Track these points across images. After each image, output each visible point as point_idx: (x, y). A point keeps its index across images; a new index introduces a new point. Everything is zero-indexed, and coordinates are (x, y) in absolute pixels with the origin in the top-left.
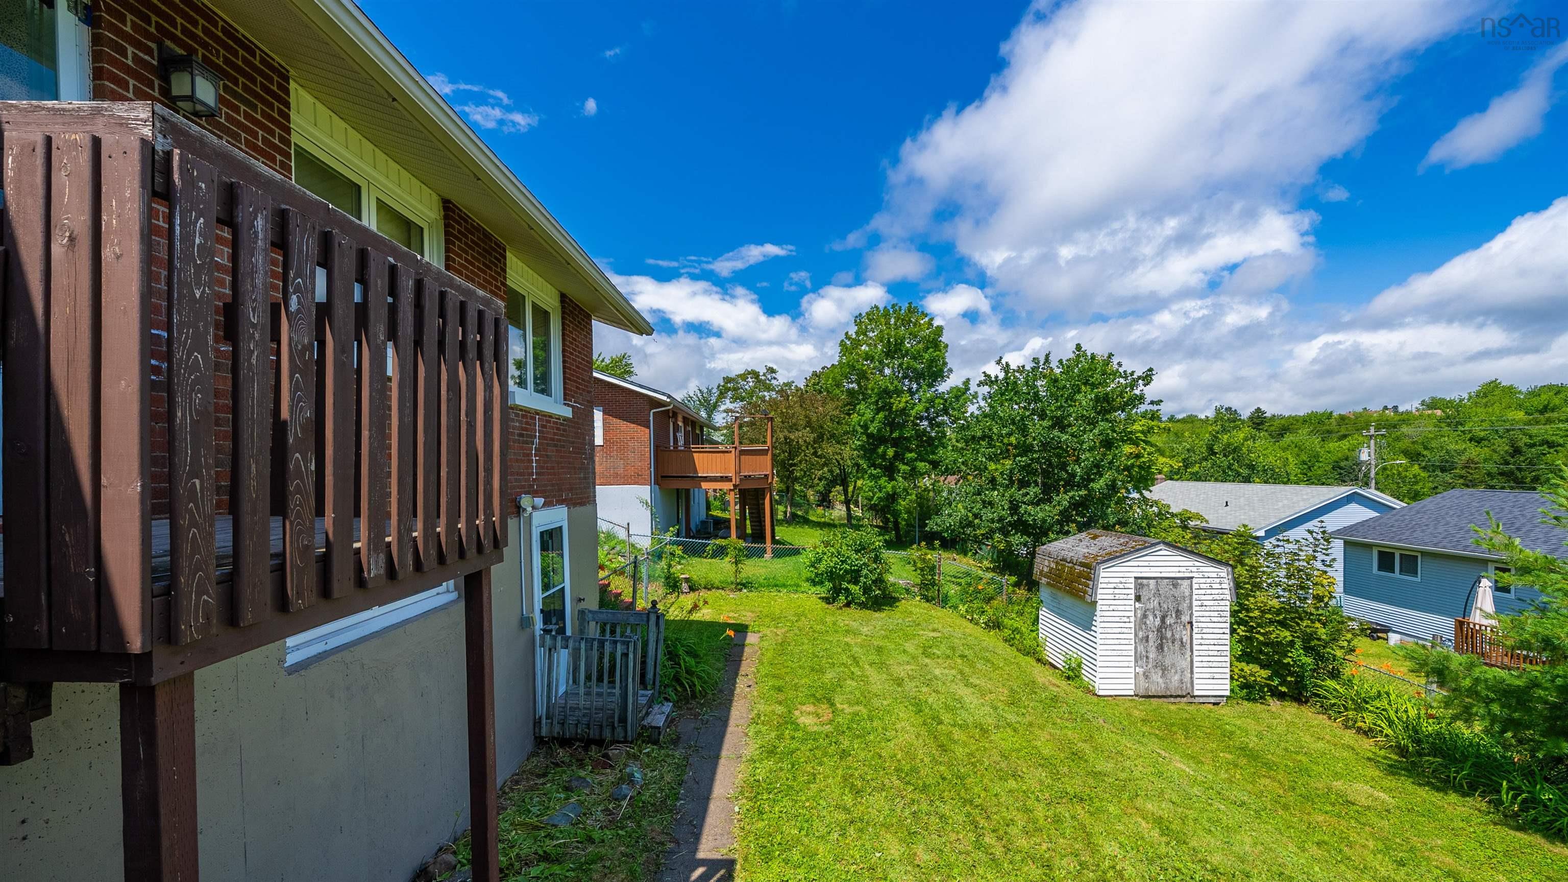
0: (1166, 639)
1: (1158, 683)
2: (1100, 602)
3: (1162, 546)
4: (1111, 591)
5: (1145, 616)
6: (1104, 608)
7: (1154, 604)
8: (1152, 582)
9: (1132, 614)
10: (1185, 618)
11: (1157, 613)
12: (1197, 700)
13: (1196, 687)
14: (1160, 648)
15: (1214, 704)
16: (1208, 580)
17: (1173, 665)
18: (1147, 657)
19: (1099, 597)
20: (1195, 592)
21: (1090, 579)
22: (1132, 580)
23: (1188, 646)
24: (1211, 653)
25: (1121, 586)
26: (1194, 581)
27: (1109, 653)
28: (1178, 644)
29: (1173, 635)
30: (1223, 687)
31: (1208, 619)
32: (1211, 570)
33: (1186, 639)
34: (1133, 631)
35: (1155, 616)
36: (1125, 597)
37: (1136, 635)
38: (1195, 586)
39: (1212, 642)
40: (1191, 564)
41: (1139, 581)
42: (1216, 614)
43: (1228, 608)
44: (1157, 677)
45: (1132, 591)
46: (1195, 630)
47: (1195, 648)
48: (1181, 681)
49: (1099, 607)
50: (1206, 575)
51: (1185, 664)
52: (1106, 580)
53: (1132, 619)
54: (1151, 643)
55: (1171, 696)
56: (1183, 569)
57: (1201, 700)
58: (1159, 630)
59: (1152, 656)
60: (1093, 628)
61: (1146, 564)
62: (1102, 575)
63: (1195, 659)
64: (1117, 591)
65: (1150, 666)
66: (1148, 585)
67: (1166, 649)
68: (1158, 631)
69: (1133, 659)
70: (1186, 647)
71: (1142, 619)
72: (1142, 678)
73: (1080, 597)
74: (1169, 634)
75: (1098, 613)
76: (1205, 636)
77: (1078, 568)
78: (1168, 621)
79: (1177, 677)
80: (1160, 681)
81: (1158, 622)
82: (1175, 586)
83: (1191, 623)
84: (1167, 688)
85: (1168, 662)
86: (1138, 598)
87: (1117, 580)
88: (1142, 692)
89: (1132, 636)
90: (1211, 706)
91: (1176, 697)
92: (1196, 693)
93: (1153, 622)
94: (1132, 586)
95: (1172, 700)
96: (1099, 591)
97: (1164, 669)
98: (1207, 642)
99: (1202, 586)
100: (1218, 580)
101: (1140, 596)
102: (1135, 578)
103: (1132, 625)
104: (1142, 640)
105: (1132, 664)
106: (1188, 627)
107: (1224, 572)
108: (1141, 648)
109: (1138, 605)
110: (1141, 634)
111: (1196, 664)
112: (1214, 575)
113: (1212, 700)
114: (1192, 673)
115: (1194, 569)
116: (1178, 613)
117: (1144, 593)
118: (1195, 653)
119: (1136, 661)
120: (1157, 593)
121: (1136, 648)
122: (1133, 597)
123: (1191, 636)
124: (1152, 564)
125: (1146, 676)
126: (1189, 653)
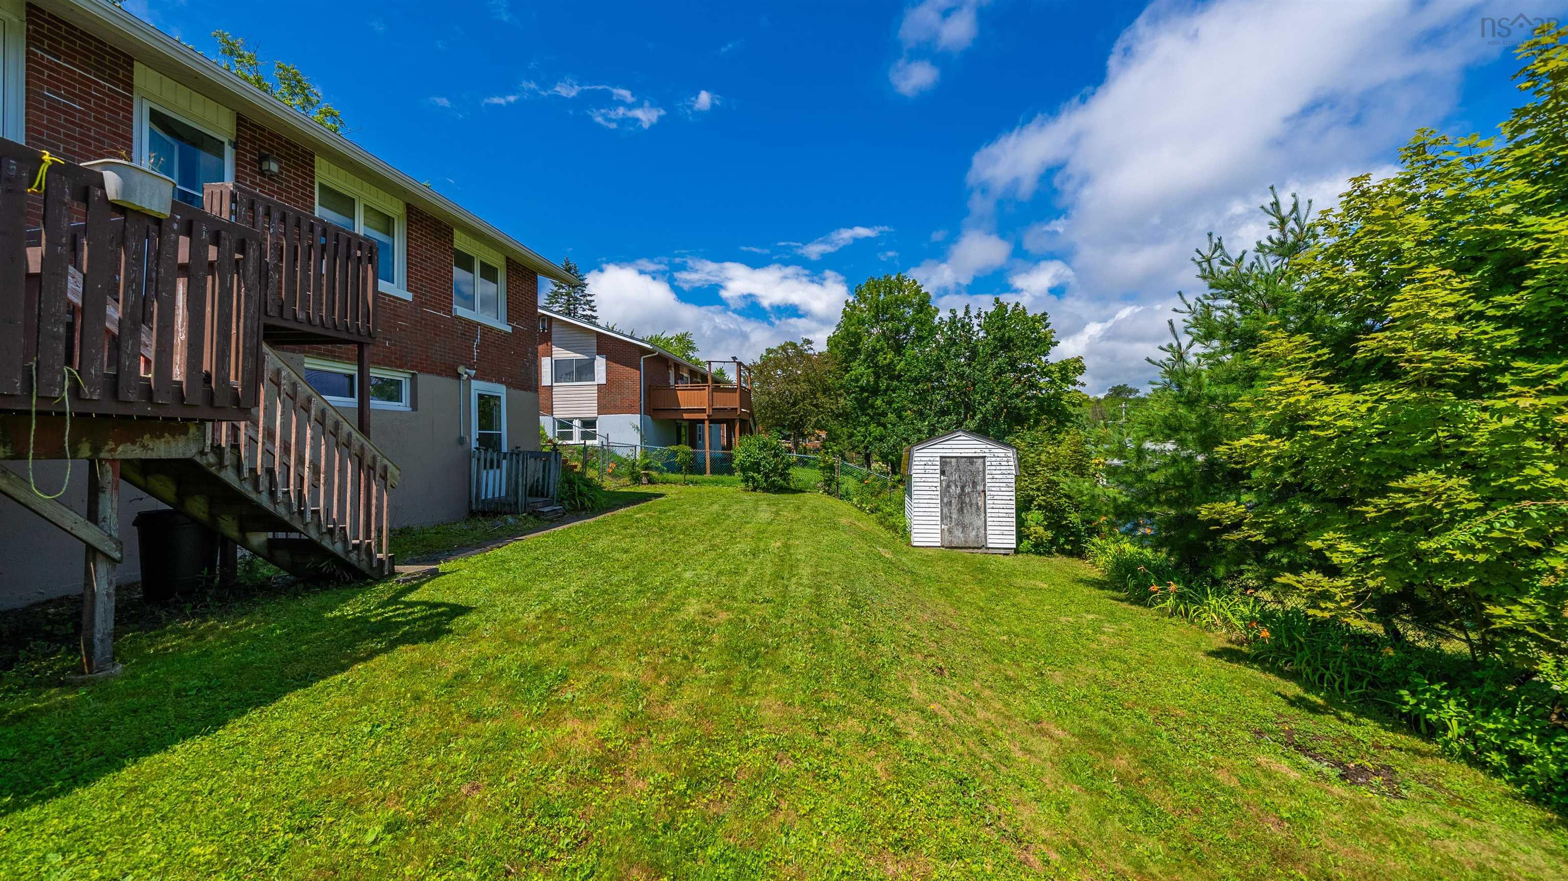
0: (966, 503)
1: (959, 537)
2: (914, 476)
3: (961, 434)
4: (923, 467)
5: (948, 486)
6: (918, 480)
7: (956, 477)
8: (954, 460)
9: (939, 484)
10: (980, 488)
11: (958, 484)
12: (991, 551)
13: (989, 541)
14: (961, 511)
15: (1004, 554)
16: (998, 459)
17: (971, 524)
18: (951, 518)
19: (914, 472)
20: (987, 468)
22: (939, 459)
23: (983, 509)
24: (1001, 515)
25: (930, 463)
26: (987, 459)
27: (921, 514)
28: (974, 508)
29: (970, 501)
30: (1011, 541)
31: (998, 489)
32: (1000, 451)
33: (981, 503)
34: (939, 497)
35: (957, 486)
36: (934, 472)
37: (942, 500)
38: (988, 464)
39: (1001, 506)
40: (985, 446)
41: (944, 460)
42: (1004, 485)
43: (1013, 481)
44: (958, 533)
45: (939, 467)
46: (988, 497)
47: (988, 510)
48: (978, 536)
49: (914, 479)
50: (997, 455)
51: (980, 523)
52: (919, 459)
53: (939, 489)
54: (953, 506)
55: (970, 548)
56: (979, 451)
57: (994, 551)
58: (960, 496)
59: (954, 516)
61: (949, 446)
62: (915, 454)
63: (988, 519)
64: (926, 467)
65: (953, 524)
66: (951, 463)
67: (965, 511)
69: (939, 518)
70: (981, 510)
71: (946, 488)
72: (947, 533)
74: (967, 500)
75: (913, 484)
76: (996, 502)
78: (967, 490)
79: (974, 533)
80: (961, 535)
81: (959, 490)
82: (972, 463)
83: (984, 491)
84: (966, 541)
85: (967, 521)
86: (943, 473)
87: (928, 459)
88: (947, 544)
89: (939, 501)
90: (1002, 556)
91: (974, 548)
92: (990, 546)
93: (955, 490)
94: (939, 463)
95: (971, 550)
96: (914, 467)
97: (964, 527)
98: (998, 506)
99: (994, 463)
100: (1006, 459)
101: (944, 471)
102: (941, 457)
103: (939, 493)
104: (946, 504)
105: (939, 523)
106: (982, 494)
107: (1010, 453)
108: (945, 510)
109: (943, 477)
110: (945, 500)
111: (988, 523)
112: (1003, 455)
113: (1002, 551)
114: (986, 530)
115: (988, 451)
116: (975, 484)
117: (947, 469)
118: (988, 515)
119: (942, 520)
120: (958, 469)
121: (942, 510)
122: (939, 471)
123: (985, 502)
124: (953, 446)
125: (950, 531)
126: (983, 515)
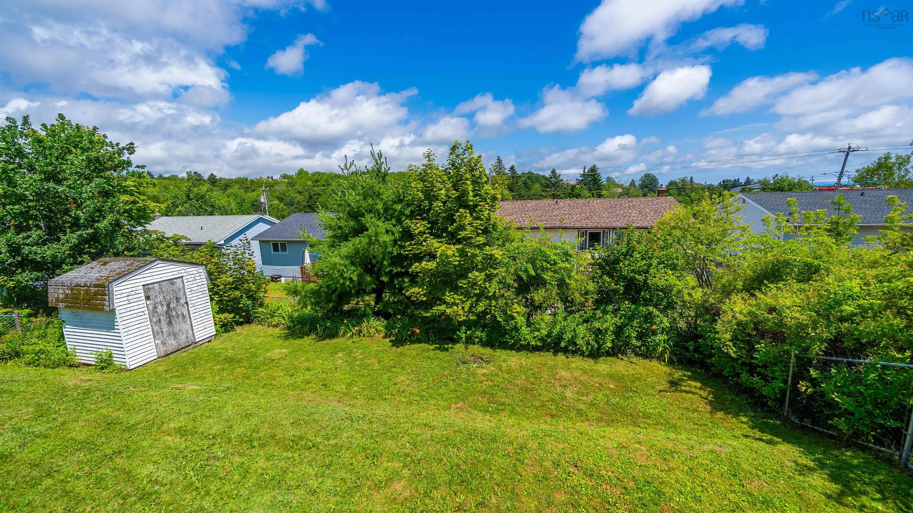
0: (173, 316)
1: (172, 344)
2: (117, 308)
3: (158, 262)
4: (126, 299)
5: (155, 307)
6: (122, 311)
7: (160, 298)
8: (156, 285)
9: (146, 309)
10: (183, 301)
11: (164, 303)
12: (198, 344)
13: (196, 337)
14: (170, 323)
15: (208, 342)
16: (193, 276)
17: (180, 330)
18: (162, 332)
19: (116, 305)
20: (186, 284)
21: (106, 295)
22: (141, 287)
23: (187, 316)
24: (201, 316)
25: (133, 293)
26: (184, 278)
27: (133, 339)
28: (180, 318)
29: (177, 313)
30: (212, 330)
31: (196, 298)
32: (193, 270)
33: (185, 312)
34: (148, 319)
35: (163, 305)
36: (138, 299)
37: (151, 321)
38: (185, 281)
39: (201, 309)
40: (180, 269)
41: (147, 287)
42: (200, 293)
43: (207, 288)
44: (171, 341)
45: (143, 295)
46: (190, 306)
47: (192, 316)
48: (187, 337)
49: (117, 312)
50: (191, 273)
51: (188, 327)
52: (120, 292)
53: (146, 312)
54: (163, 322)
55: (182, 348)
56: (176, 273)
57: (201, 343)
58: (167, 313)
59: (165, 330)
60: (116, 327)
61: (150, 275)
62: (115, 289)
63: (193, 322)
64: (130, 298)
65: (165, 336)
66: (154, 288)
67: (174, 323)
68: (166, 314)
69: (152, 337)
71: (153, 310)
72: (161, 346)
73: (100, 309)
74: (174, 313)
75: (118, 316)
76: (196, 307)
77: (93, 289)
78: (172, 306)
79: (184, 336)
80: (174, 342)
81: (165, 308)
82: (172, 284)
83: (187, 303)
84: (179, 345)
85: (176, 329)
86: (148, 298)
87: (129, 290)
88: (163, 354)
89: (149, 323)
90: (207, 344)
91: (186, 347)
92: (197, 340)
93: (162, 309)
94: (142, 291)
95: (184, 350)
96: (116, 301)
97: (175, 335)
98: (198, 310)
99: (190, 280)
100: (198, 275)
101: (149, 296)
102: (143, 285)
103: (147, 316)
104: (156, 323)
105: (153, 340)
106: (186, 305)
107: (201, 269)
108: (156, 328)
109: (148, 302)
110: (154, 320)
111: (194, 325)
112: (196, 272)
113: (207, 340)
114: (193, 330)
115: (183, 271)
116: (178, 299)
117: (152, 294)
118: (192, 319)
119: (155, 337)
120: (161, 291)
121: (153, 329)
122: (144, 298)
123: (188, 310)
124: (153, 274)
125: (163, 343)
126: (188, 320)
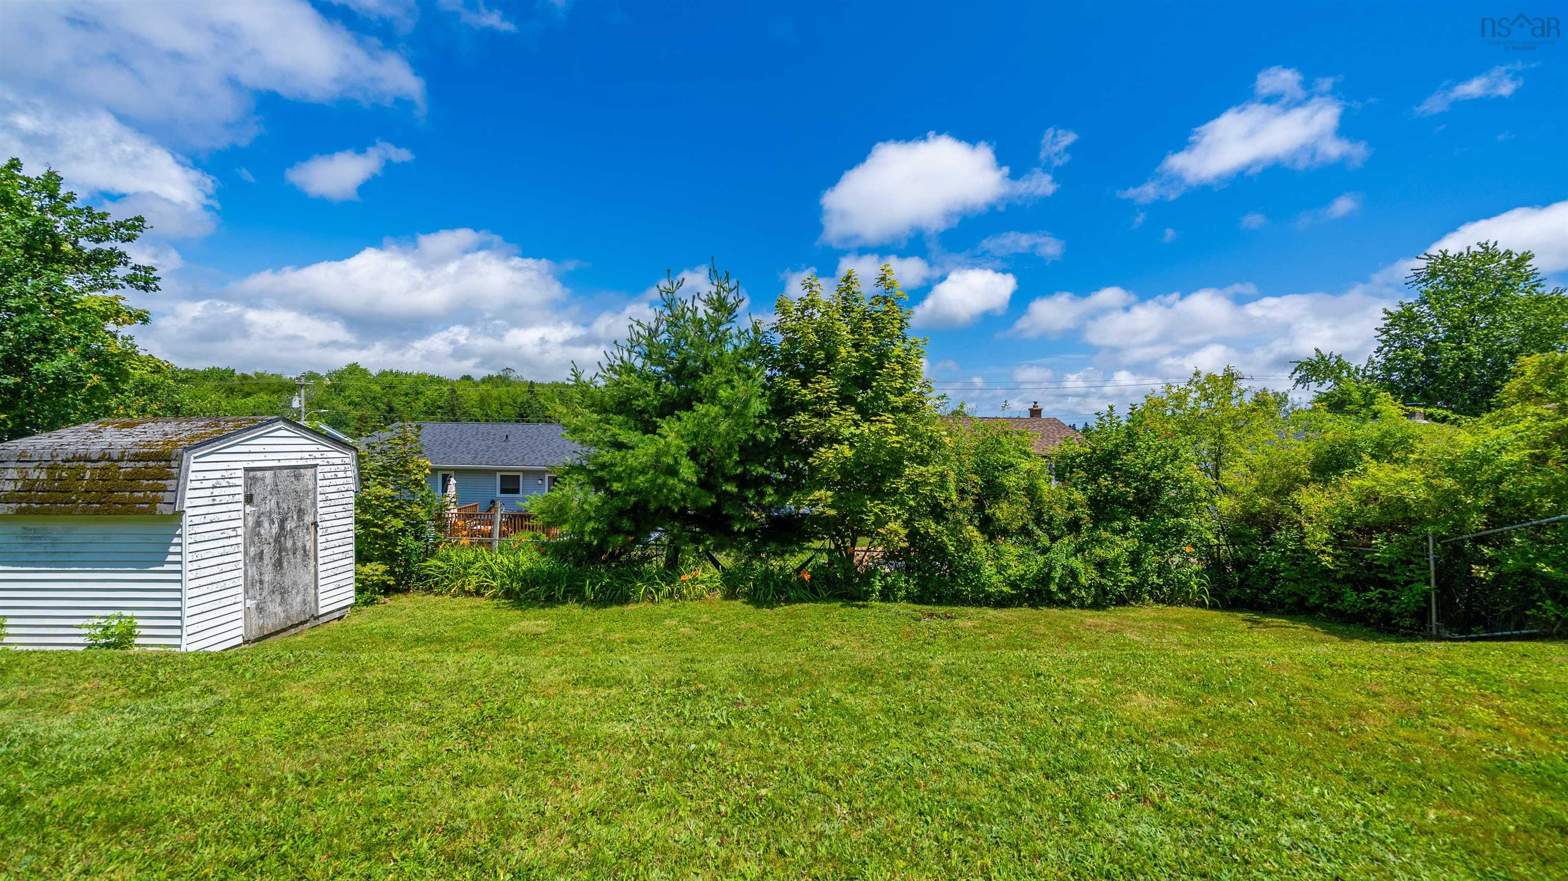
0: (286, 550)
1: (277, 613)
2: (190, 512)
3: (281, 425)
4: (208, 492)
5: (258, 524)
6: (196, 520)
7: (271, 504)
8: (268, 474)
9: (240, 523)
10: (308, 519)
11: (275, 516)
12: (322, 620)
13: (321, 604)
14: (279, 564)
15: (339, 619)
16: (333, 468)
17: (295, 584)
18: (261, 582)
19: (187, 503)
20: (320, 483)
21: (169, 477)
22: (240, 473)
23: (312, 554)
24: (336, 557)
25: (224, 483)
26: (319, 469)
27: (205, 590)
28: (300, 553)
29: (294, 543)
30: (348, 595)
31: (332, 516)
32: (336, 456)
33: (309, 545)
34: (241, 548)
35: (272, 522)
36: (230, 499)
37: (246, 553)
38: (320, 476)
39: (337, 543)
40: (314, 448)
41: (251, 474)
42: (340, 508)
43: (352, 500)
44: (275, 608)
45: (240, 490)
46: (320, 532)
47: (320, 554)
48: (304, 602)
49: (187, 520)
50: (331, 461)
51: (308, 578)
52: (200, 476)
53: (240, 531)
54: (266, 560)
55: (292, 627)
56: (306, 455)
57: (326, 619)
58: (277, 540)
59: (267, 578)
60: (170, 558)
61: (260, 449)
62: (193, 467)
63: (320, 568)
64: (216, 492)
65: (265, 593)
66: (263, 479)
67: (285, 564)
68: (275, 541)
69: (241, 590)
70: (308, 556)
71: (254, 528)
72: (254, 613)
73: (142, 512)
74: (289, 544)
75: (187, 530)
76: (330, 538)
77: (127, 467)
78: (289, 525)
79: (299, 599)
80: (279, 610)
81: (275, 529)
82: (297, 477)
83: (315, 524)
84: (288, 618)
85: (288, 582)
86: (249, 499)
87: (218, 475)
88: (255, 634)
89: (240, 556)
90: (336, 622)
91: (297, 625)
92: (322, 611)
93: (269, 530)
94: (241, 482)
95: (293, 631)
96: (189, 494)
97: (283, 593)
98: (332, 544)
99: (328, 475)
100: (342, 468)
101: (251, 496)
102: (247, 470)
103: (240, 540)
104: (254, 559)
105: (240, 598)
106: (312, 529)
107: (349, 457)
108: (252, 571)
109: (249, 509)
110: (252, 551)
111: (320, 575)
112: (338, 461)
113: (337, 615)
114: (316, 587)
115: (318, 455)
116: (301, 512)
117: (258, 491)
118: (320, 561)
119: (246, 592)
120: (275, 490)
121: (246, 572)
122: (241, 498)
123: (316, 540)
124: (268, 448)
125: (260, 609)
126: (312, 563)
